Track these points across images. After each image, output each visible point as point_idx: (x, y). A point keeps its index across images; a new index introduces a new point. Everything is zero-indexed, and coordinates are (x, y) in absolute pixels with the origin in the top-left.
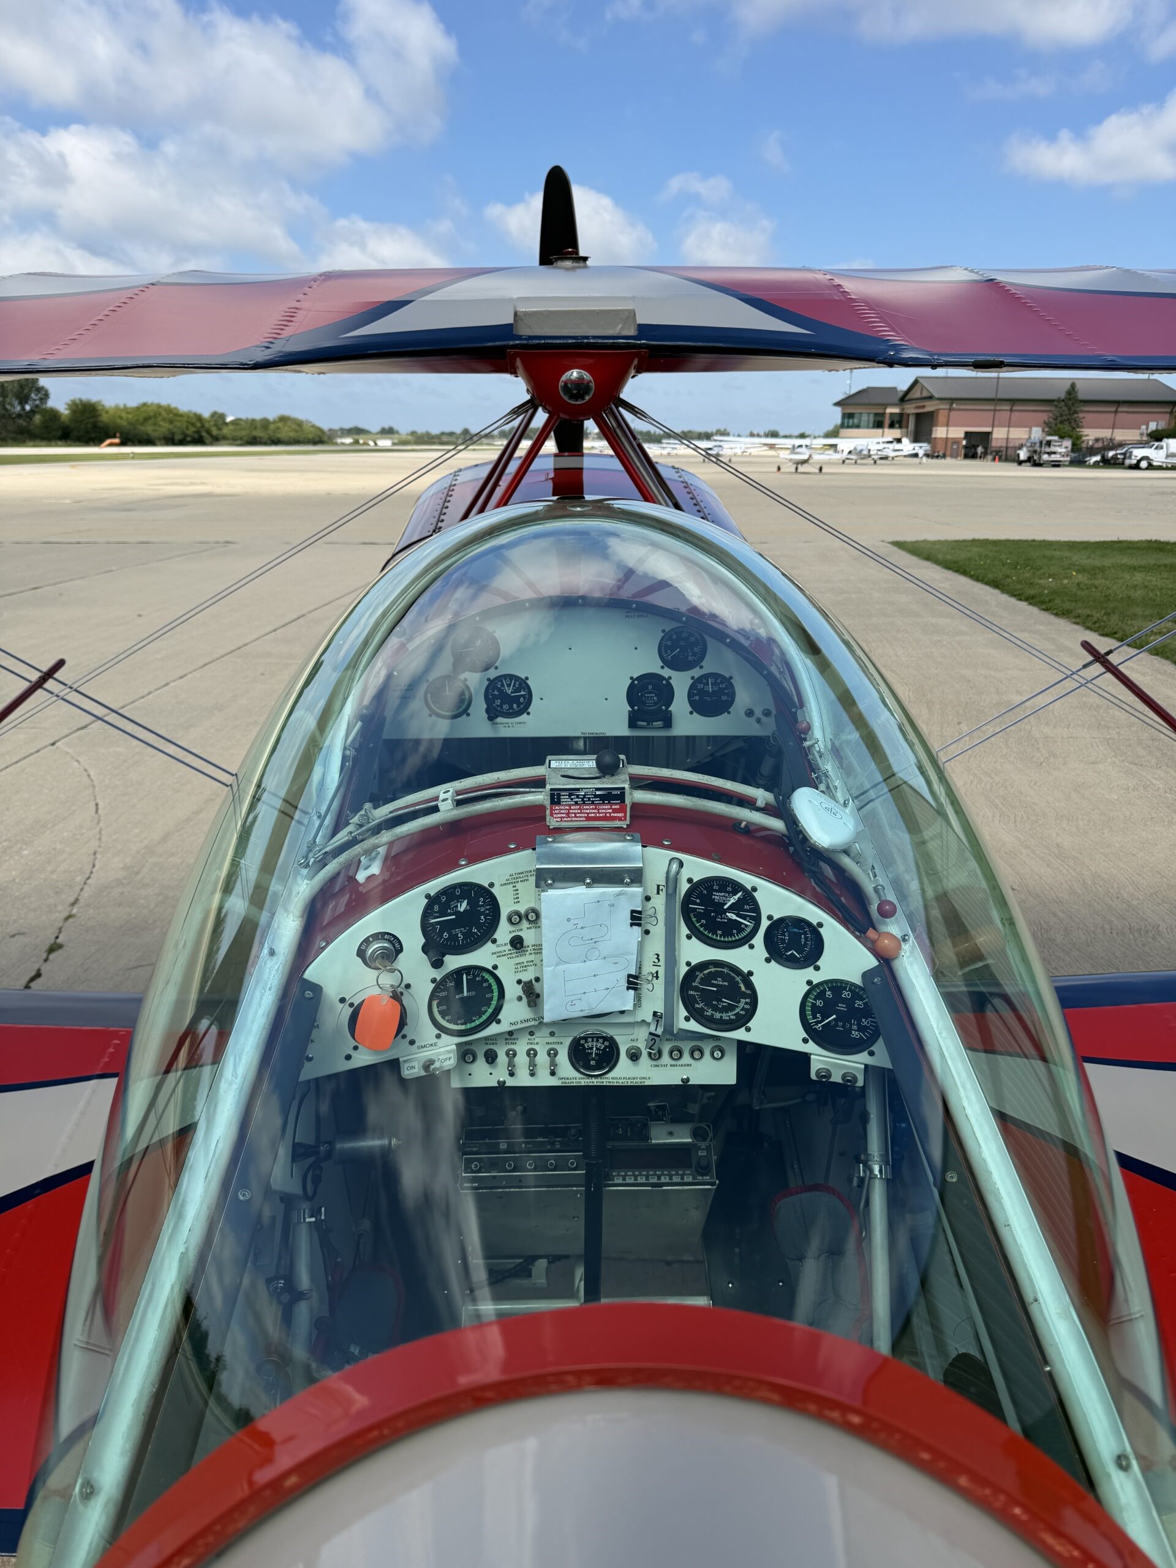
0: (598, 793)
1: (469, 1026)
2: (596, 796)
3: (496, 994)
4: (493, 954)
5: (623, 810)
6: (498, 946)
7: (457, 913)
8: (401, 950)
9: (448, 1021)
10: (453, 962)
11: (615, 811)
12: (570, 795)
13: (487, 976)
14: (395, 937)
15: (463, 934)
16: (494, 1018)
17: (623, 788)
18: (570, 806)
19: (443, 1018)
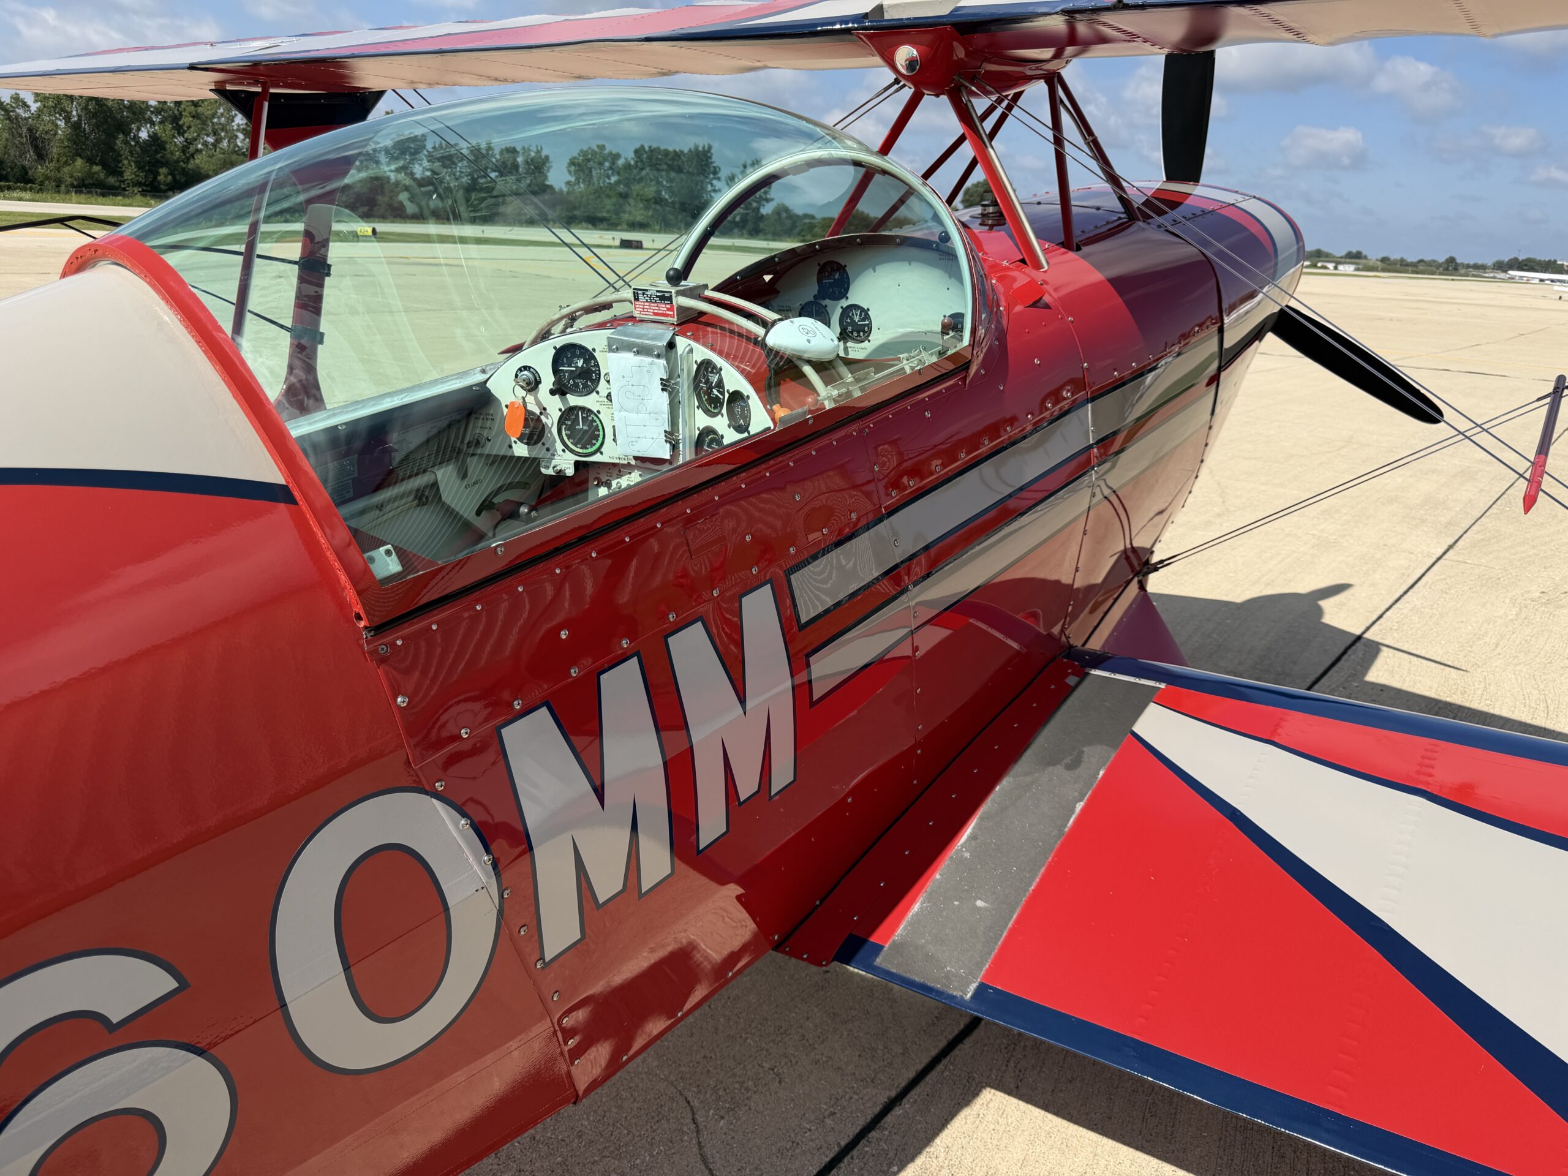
0: (658, 294)
1: (585, 451)
2: (657, 297)
3: (601, 433)
4: (597, 401)
5: (671, 309)
6: (600, 397)
7: (577, 367)
8: (540, 382)
9: (572, 443)
10: (573, 400)
11: (668, 309)
12: (644, 294)
13: (595, 418)
14: (537, 372)
15: (582, 384)
16: (598, 450)
17: (671, 292)
18: (644, 302)
19: (568, 439)
